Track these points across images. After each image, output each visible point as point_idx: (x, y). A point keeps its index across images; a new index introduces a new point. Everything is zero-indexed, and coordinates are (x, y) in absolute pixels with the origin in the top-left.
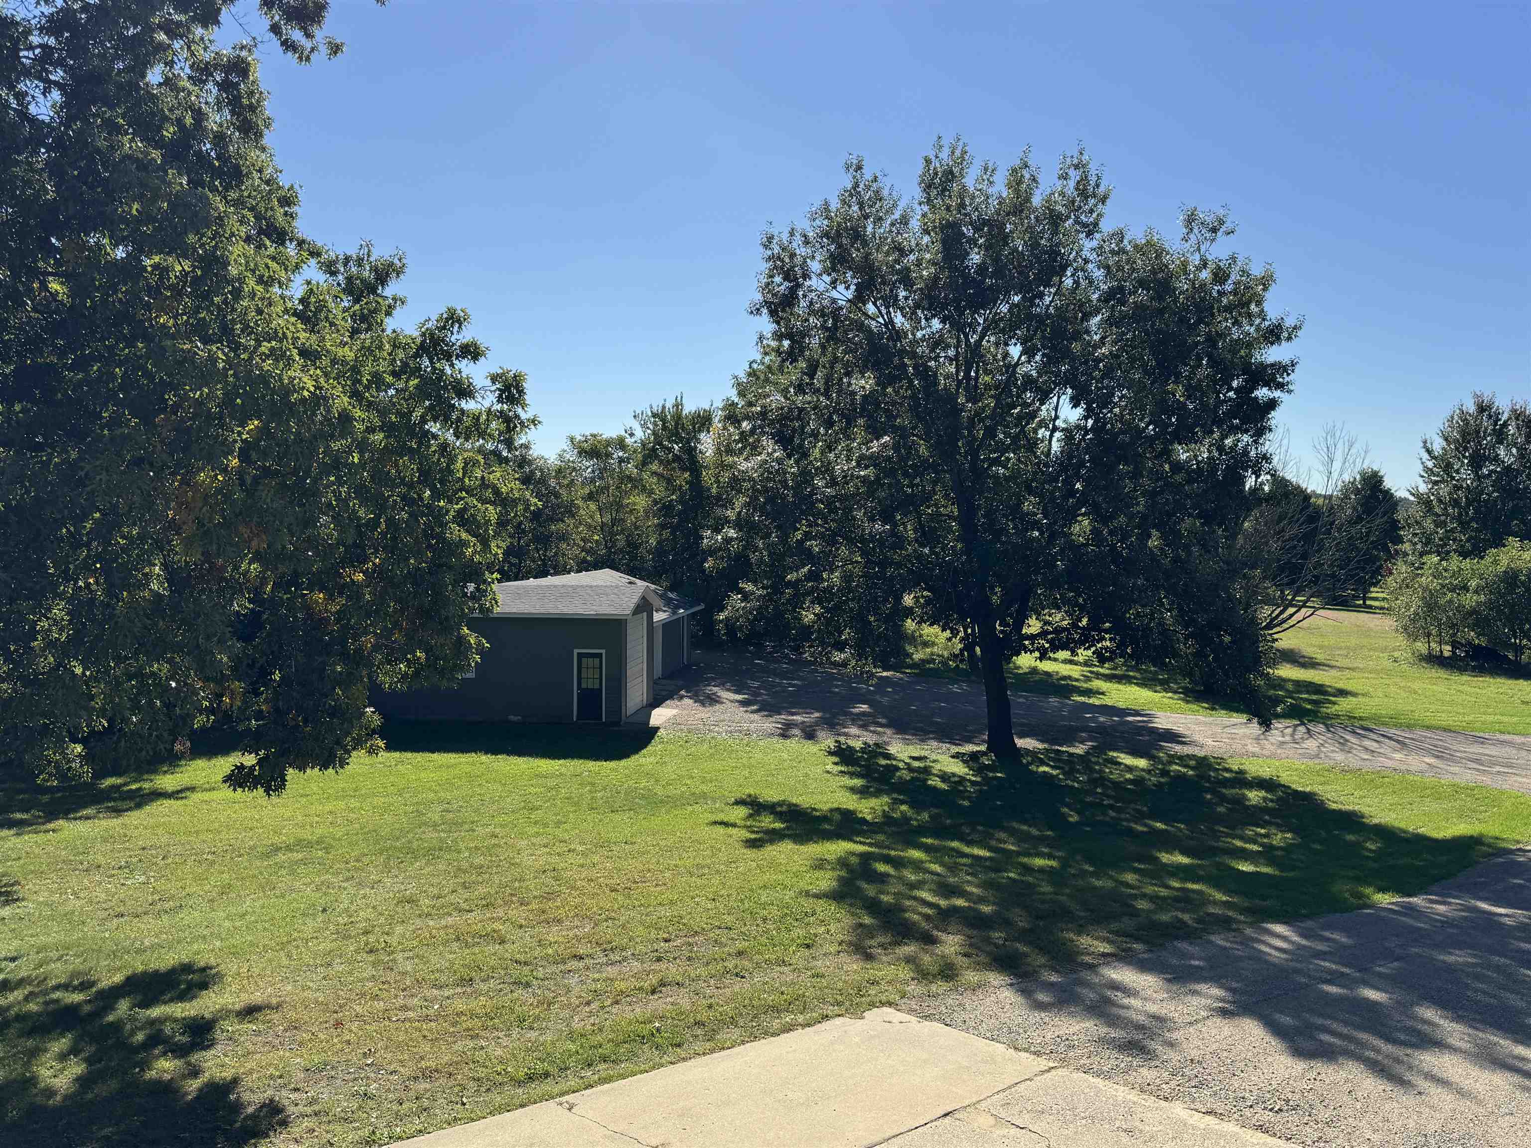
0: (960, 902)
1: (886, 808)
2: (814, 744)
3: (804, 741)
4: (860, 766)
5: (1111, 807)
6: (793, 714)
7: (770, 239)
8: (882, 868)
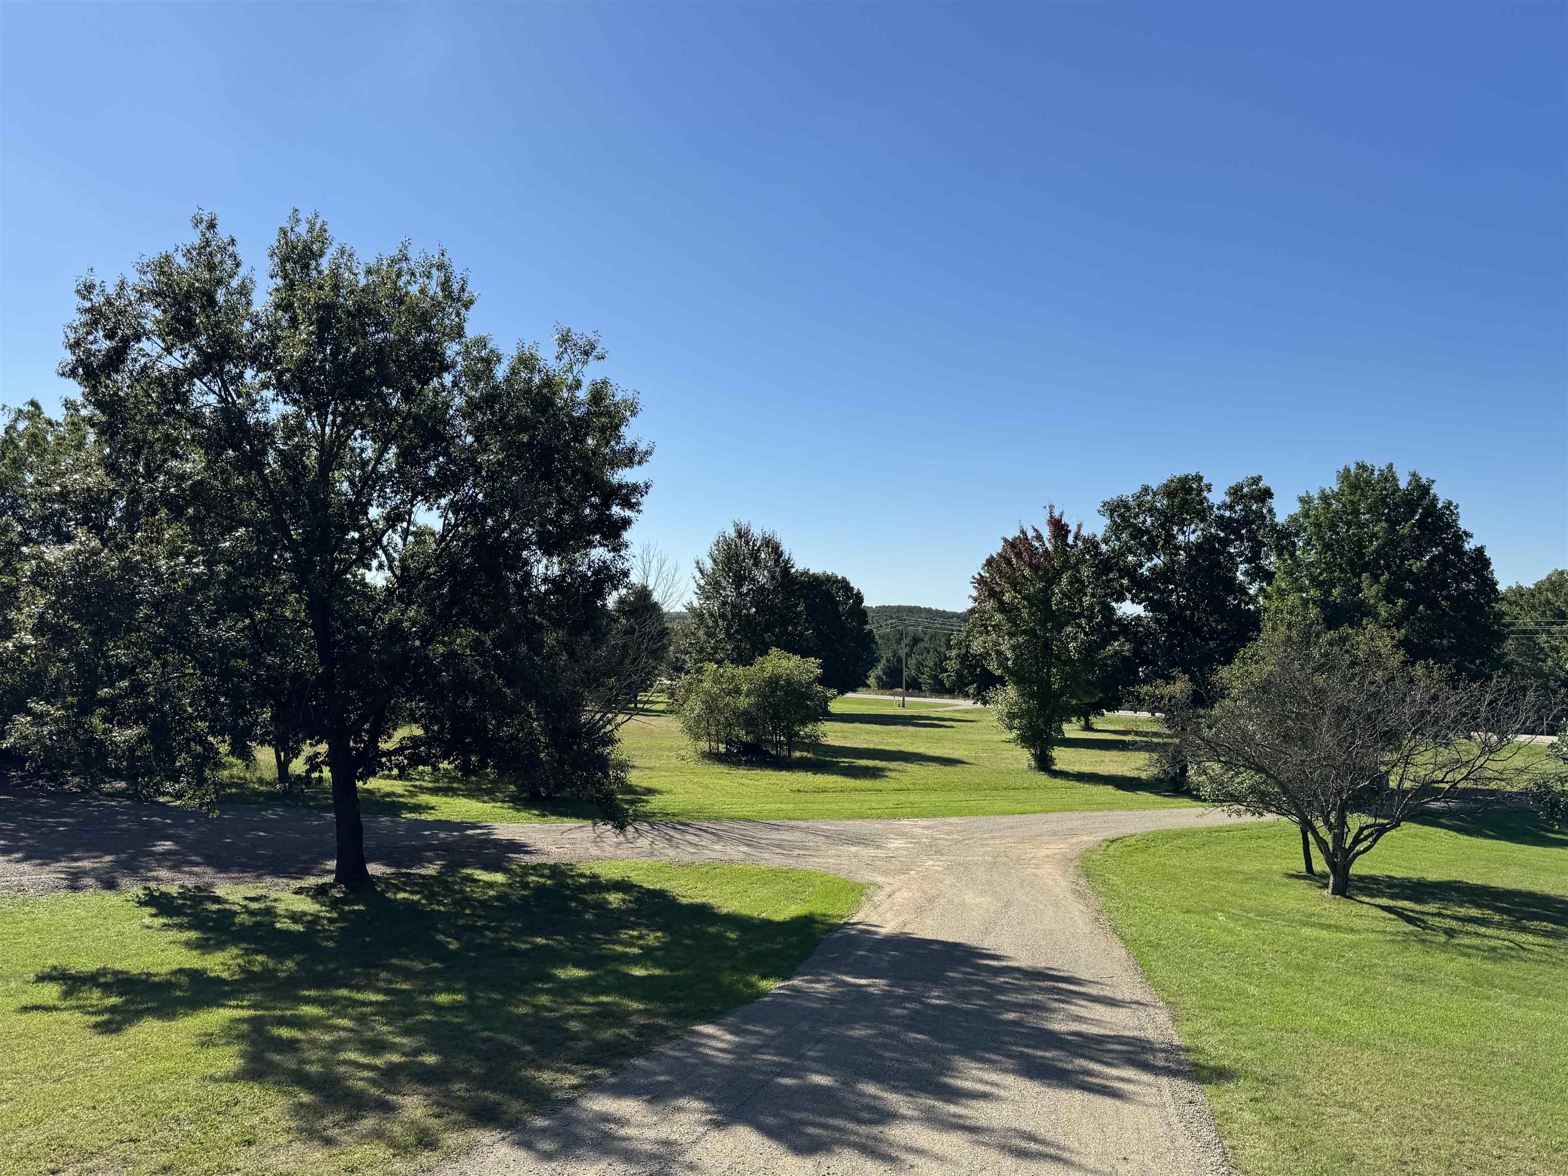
0: (396, 1058)
1: (240, 961)
2: (117, 895)
3: (103, 892)
4: (187, 915)
5: (487, 928)
6: (76, 860)
7: (90, 288)
8: (285, 1033)
